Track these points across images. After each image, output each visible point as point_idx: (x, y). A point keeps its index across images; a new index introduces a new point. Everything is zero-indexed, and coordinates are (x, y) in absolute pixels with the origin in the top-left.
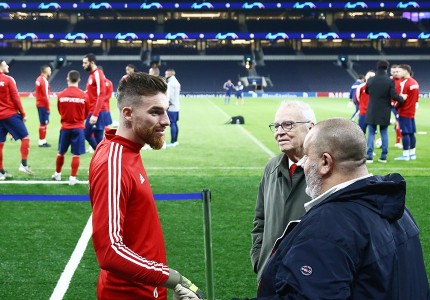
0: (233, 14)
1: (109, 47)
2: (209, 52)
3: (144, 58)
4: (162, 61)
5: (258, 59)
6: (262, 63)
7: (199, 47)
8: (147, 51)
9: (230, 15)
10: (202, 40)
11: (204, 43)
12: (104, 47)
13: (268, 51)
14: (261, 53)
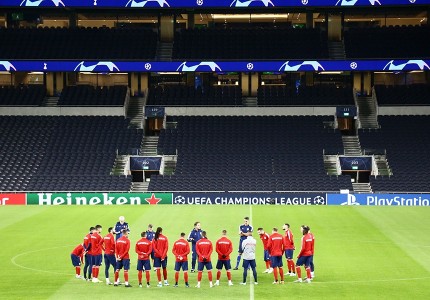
0: (316, 15)
1: (60, 87)
2: (265, 97)
3: (133, 111)
4: (170, 118)
5: (366, 112)
6: (374, 122)
7: (245, 87)
8: (140, 94)
9: (310, 18)
10: (250, 74)
11: (255, 80)
12: (50, 86)
13: (387, 96)
14: (373, 100)
